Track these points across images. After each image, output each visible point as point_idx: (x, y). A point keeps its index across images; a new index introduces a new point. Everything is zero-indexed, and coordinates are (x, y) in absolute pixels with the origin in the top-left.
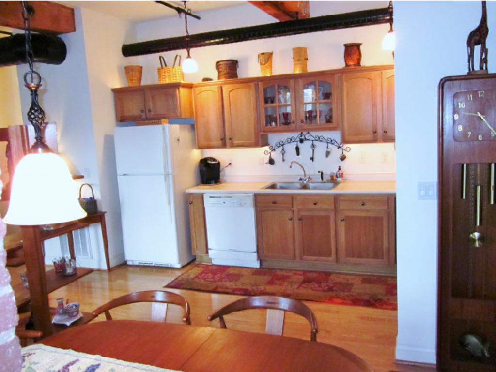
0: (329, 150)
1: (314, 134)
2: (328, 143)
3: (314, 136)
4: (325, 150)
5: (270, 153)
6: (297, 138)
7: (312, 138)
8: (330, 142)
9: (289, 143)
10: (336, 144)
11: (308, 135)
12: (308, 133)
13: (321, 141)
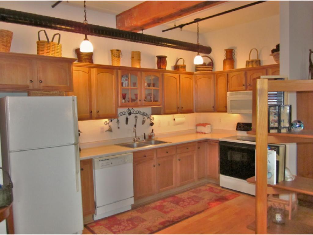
0: (144, 120)
1: (136, 109)
2: (143, 115)
3: (136, 111)
4: (142, 119)
5: (109, 123)
6: (126, 112)
7: (135, 112)
8: (144, 114)
9: (121, 115)
10: (147, 116)
11: (133, 110)
12: (132, 109)
13: (139, 114)
